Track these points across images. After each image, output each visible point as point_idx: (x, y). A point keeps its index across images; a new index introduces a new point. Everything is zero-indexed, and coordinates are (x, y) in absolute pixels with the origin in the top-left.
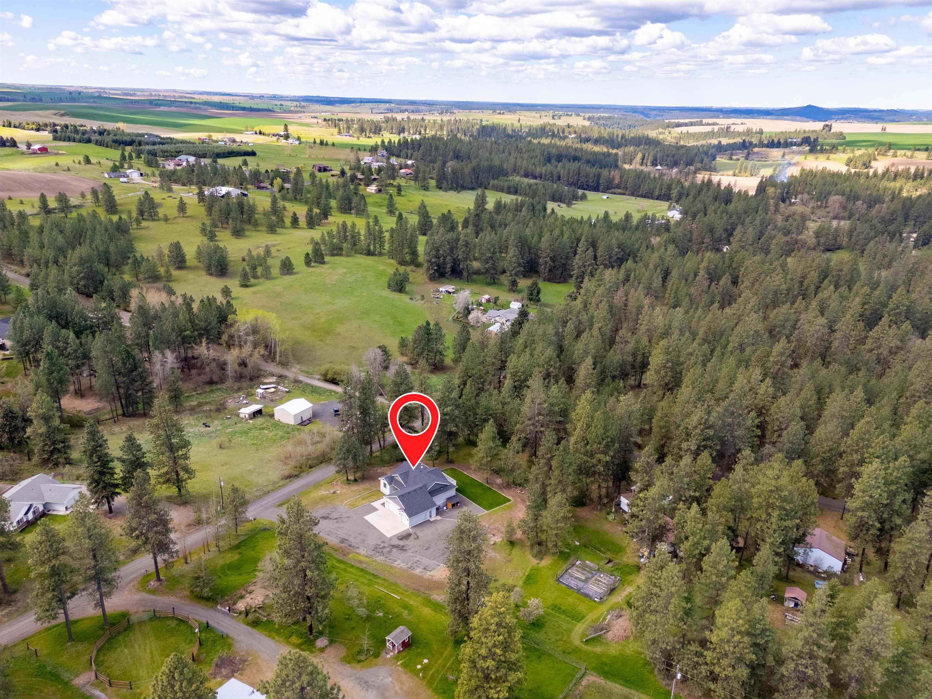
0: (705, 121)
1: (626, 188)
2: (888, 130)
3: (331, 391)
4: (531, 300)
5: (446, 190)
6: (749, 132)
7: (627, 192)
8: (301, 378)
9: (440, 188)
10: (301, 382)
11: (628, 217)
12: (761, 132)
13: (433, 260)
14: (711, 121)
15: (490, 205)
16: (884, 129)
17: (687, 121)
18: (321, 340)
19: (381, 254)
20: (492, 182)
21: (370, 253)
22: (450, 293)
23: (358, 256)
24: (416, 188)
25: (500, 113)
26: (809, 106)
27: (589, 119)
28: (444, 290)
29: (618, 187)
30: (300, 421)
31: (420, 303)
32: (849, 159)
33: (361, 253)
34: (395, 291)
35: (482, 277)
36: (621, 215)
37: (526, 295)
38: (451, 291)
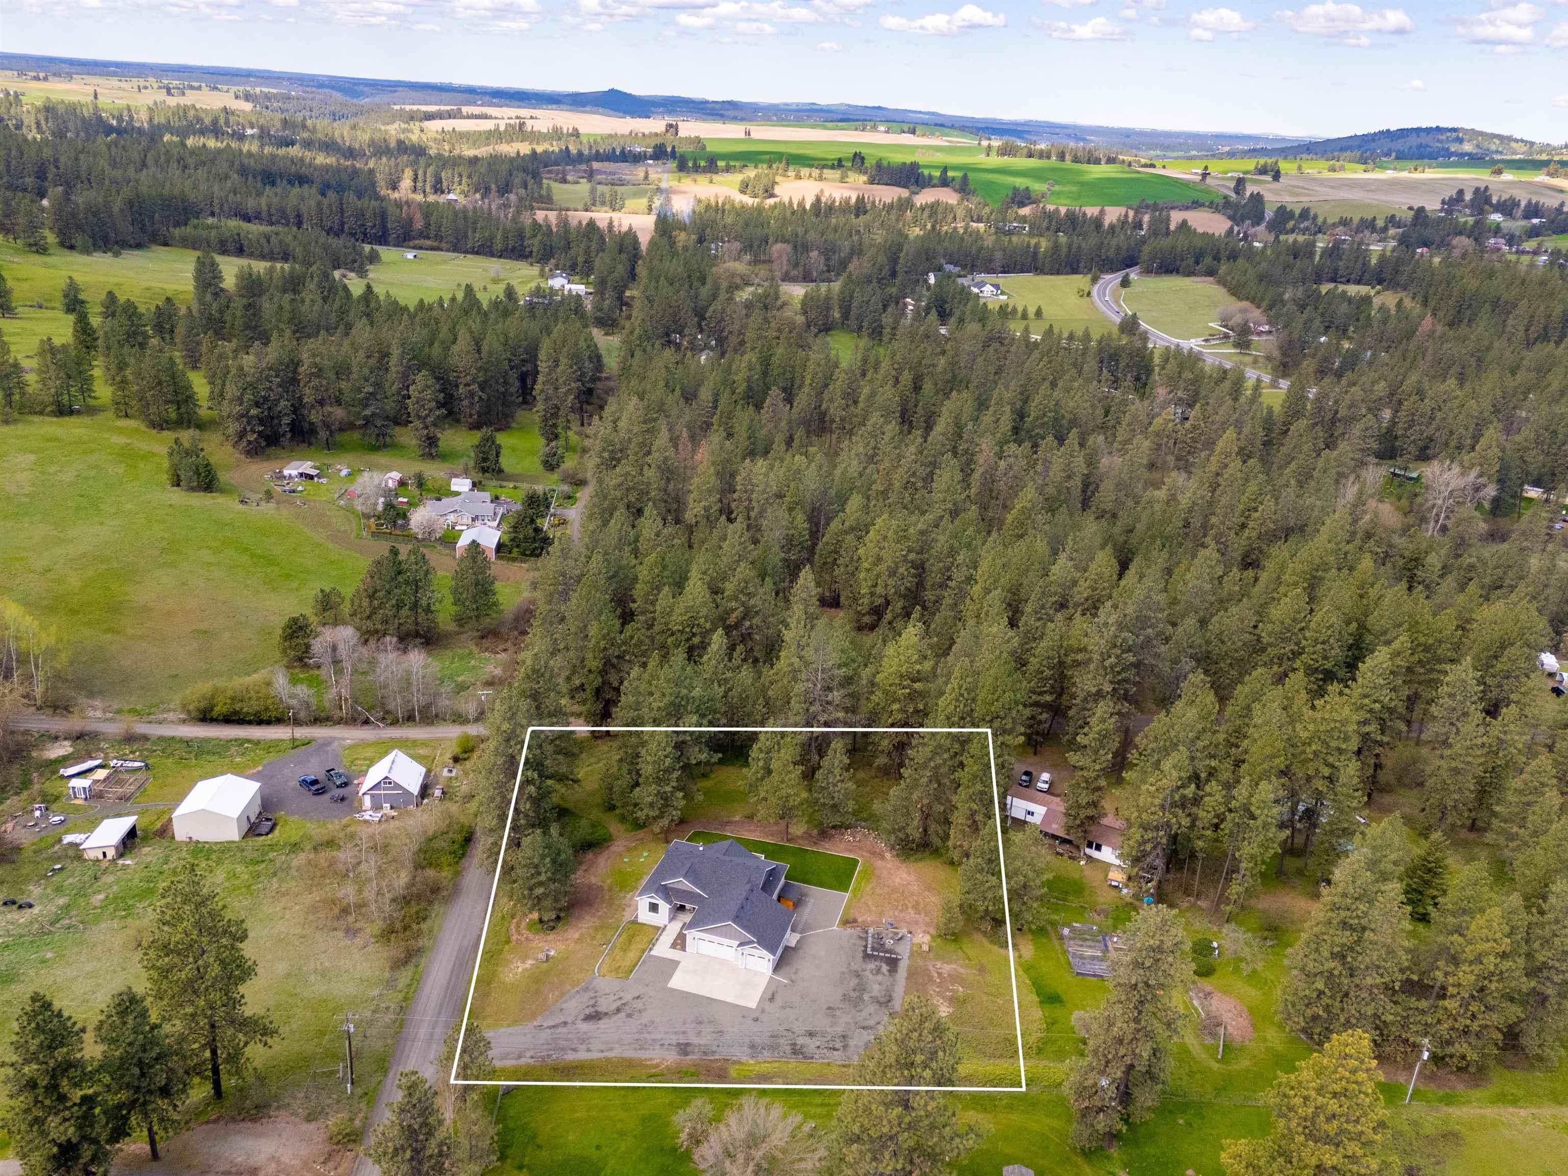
0: (465, 110)
1: (439, 238)
2: (753, 135)
3: (241, 742)
4: (485, 470)
5: (87, 251)
6: (557, 134)
7: (443, 245)
8: (141, 728)
9: (72, 247)
10: (145, 738)
11: (510, 293)
12: (576, 134)
13: (254, 412)
14: (477, 110)
15: (229, 281)
16: (748, 133)
17: (433, 108)
18: (109, 630)
19: (91, 411)
20: (177, 232)
21: (63, 410)
22: (311, 477)
23: (36, 419)
24: (17, 251)
25: (37, 78)
26: (612, 91)
27: (248, 97)
28: (294, 473)
29: (423, 235)
30: (246, 827)
31: (268, 508)
32: (743, 182)
33: (41, 413)
34: (193, 489)
35: (356, 435)
36: (498, 291)
37: (471, 464)
38: (313, 472)
